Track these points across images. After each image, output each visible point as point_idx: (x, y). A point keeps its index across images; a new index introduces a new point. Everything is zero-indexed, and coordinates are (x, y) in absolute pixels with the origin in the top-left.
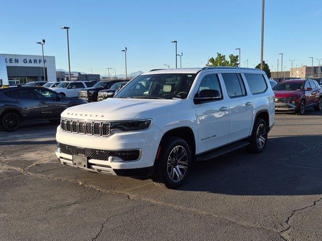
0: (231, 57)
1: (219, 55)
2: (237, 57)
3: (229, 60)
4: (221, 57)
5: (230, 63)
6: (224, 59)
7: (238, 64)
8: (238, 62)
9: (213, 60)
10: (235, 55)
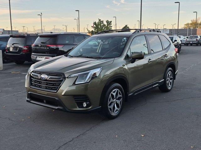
0: (107, 22)
1: (100, 20)
2: (111, 22)
3: (106, 23)
4: (101, 22)
5: (106, 25)
6: (103, 23)
7: (111, 26)
8: (111, 25)
9: (96, 23)
10: (110, 21)
